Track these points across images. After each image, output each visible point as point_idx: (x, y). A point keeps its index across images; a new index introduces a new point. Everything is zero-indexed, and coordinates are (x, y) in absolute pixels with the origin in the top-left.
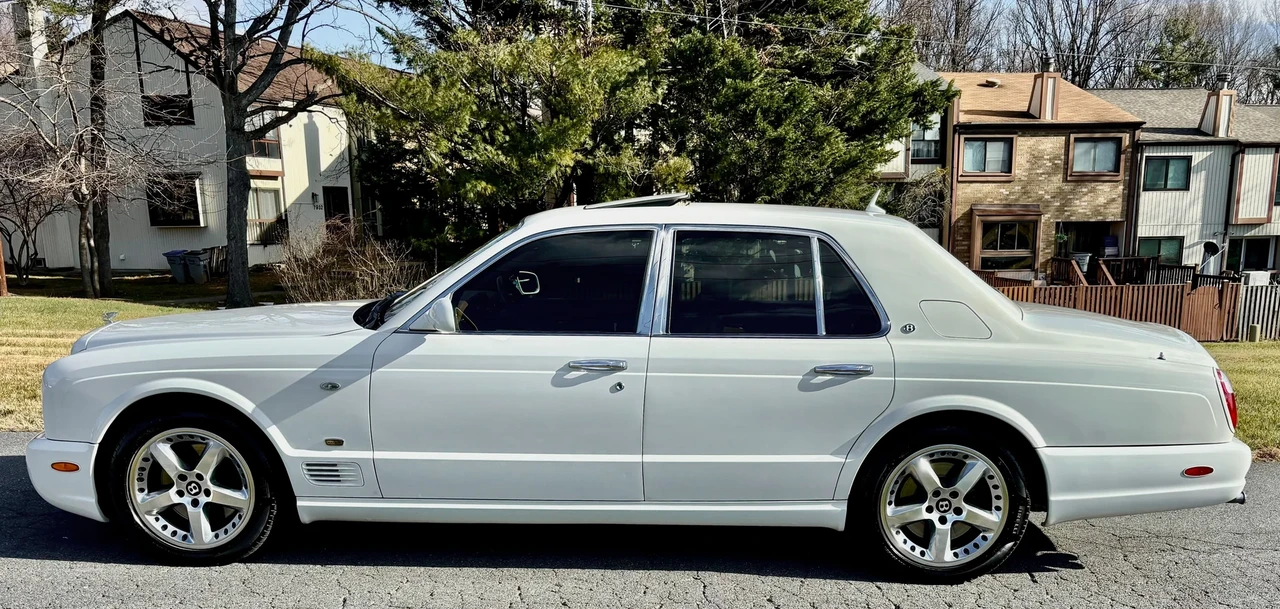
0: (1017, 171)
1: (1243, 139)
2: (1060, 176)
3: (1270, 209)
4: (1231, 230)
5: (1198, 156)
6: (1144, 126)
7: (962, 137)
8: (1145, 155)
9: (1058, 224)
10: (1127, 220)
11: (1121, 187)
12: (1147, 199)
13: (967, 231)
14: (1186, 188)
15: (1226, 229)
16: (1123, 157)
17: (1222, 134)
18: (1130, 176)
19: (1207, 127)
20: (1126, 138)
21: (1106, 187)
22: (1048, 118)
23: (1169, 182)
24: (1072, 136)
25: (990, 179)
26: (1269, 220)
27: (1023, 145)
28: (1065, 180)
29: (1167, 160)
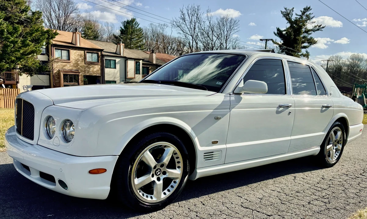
0: (71, 60)
1: (127, 57)
2: (84, 62)
3: (135, 75)
4: (126, 80)
5: (118, 60)
6: (104, 51)
7: (54, 48)
8: (105, 58)
9: (84, 76)
10: (102, 75)
11: (100, 67)
12: (107, 70)
13: (58, 76)
14: (115, 68)
15: (125, 79)
16: (99, 58)
17: (122, 55)
18: (102, 63)
19: (118, 52)
20: (100, 53)
21: (96, 66)
22: (78, 45)
23: (111, 66)
24: (86, 51)
25: (64, 61)
26: (135, 78)
27: (72, 52)
28: (85, 63)
29: (110, 60)
